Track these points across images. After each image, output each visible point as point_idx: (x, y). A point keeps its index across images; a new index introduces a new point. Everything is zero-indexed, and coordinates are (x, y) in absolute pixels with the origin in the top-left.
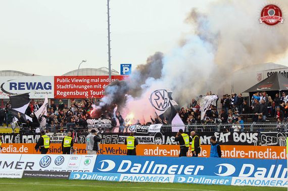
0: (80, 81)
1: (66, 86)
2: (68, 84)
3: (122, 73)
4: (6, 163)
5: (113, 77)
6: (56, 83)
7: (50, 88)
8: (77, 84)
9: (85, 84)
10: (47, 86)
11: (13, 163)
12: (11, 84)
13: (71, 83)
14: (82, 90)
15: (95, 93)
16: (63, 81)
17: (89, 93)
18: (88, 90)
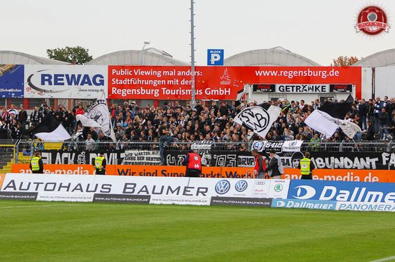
0: (147, 73)
1: (127, 81)
2: (129, 77)
3: (209, 62)
4: (169, 188)
5: (197, 68)
6: (111, 76)
7: (102, 83)
8: (142, 77)
9: (154, 77)
10: (98, 80)
11: (179, 188)
12: (43, 76)
13: (133, 76)
14: (151, 87)
15: (168, 92)
16: (122, 72)
17: (161, 92)
18: (159, 87)
